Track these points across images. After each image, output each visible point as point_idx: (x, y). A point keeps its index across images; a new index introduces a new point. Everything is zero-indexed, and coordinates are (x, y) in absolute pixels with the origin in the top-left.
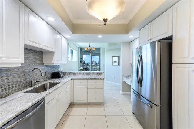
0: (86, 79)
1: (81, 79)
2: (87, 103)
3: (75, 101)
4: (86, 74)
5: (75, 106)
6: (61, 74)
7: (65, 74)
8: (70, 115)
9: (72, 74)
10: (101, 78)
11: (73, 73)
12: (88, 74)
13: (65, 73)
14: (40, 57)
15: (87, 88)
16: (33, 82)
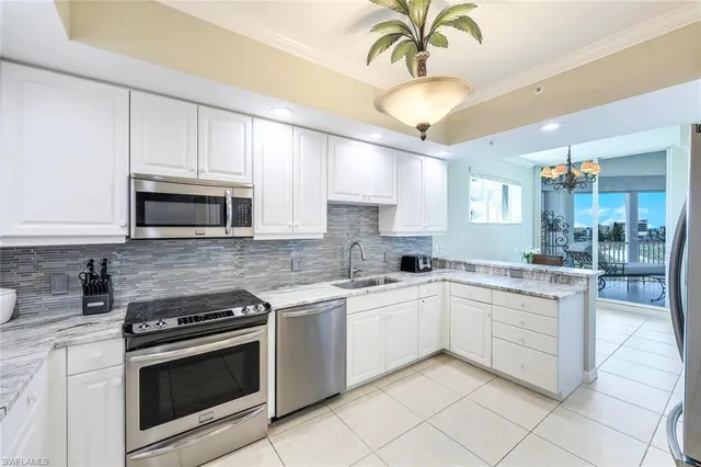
0: (485, 287)
1: (469, 284)
2: (491, 368)
3: (455, 350)
4: (508, 273)
5: (455, 362)
6: (421, 261)
7: (443, 264)
8: (428, 374)
9: (463, 267)
10: (545, 293)
11: (465, 264)
12: (515, 273)
13: (444, 261)
14: (371, 219)
15: (490, 315)
16: (352, 270)
